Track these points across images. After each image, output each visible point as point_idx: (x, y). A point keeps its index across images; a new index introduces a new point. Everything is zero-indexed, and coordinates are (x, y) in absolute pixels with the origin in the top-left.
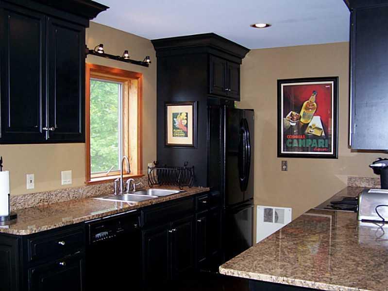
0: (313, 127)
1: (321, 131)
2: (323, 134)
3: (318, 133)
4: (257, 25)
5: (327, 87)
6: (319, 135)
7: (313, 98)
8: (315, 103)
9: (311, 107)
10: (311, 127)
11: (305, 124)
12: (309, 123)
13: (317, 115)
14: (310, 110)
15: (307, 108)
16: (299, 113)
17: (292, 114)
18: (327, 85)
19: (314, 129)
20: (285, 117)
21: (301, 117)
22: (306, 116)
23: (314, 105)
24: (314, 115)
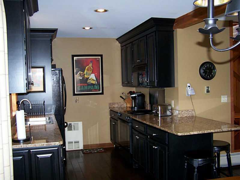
0: (91, 79)
1: (95, 81)
2: (96, 83)
3: (94, 82)
4: (85, 28)
5: (97, 59)
6: (94, 83)
7: (91, 65)
8: (92, 68)
9: (90, 69)
10: (90, 79)
11: (87, 78)
12: (89, 78)
13: (93, 73)
14: (89, 71)
15: (88, 70)
16: (84, 72)
17: (80, 73)
18: (98, 58)
19: (92, 80)
20: (76, 74)
21: (85, 75)
22: (88, 74)
23: (91, 68)
24: (91, 73)
